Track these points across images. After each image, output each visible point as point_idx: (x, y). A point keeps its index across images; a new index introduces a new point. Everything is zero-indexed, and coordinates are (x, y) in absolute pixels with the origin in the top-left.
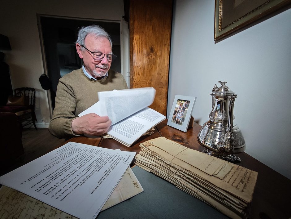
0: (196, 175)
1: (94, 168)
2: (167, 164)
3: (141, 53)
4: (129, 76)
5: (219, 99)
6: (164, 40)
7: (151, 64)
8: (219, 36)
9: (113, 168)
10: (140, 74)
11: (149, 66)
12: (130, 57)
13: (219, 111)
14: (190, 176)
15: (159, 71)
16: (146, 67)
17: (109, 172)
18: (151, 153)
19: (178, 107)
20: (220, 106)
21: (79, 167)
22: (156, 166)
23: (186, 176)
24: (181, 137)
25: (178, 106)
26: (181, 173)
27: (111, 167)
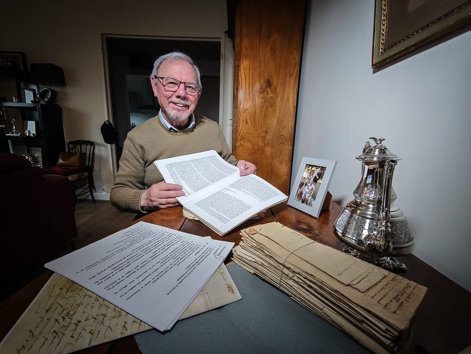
0: (322, 282)
1: (172, 261)
2: (280, 263)
3: (251, 88)
4: (231, 125)
5: (371, 167)
6: (289, 68)
7: (267, 107)
8: (380, 62)
9: (198, 263)
10: (249, 122)
11: (264, 109)
12: (234, 96)
13: (370, 186)
14: (312, 283)
15: (279, 118)
16: (258, 111)
17: (193, 268)
18: (256, 245)
19: (307, 177)
20: (373, 177)
21: (153, 258)
22: (262, 265)
23: (306, 283)
24: (308, 225)
25: (306, 175)
26: (299, 278)
27: (196, 261)
